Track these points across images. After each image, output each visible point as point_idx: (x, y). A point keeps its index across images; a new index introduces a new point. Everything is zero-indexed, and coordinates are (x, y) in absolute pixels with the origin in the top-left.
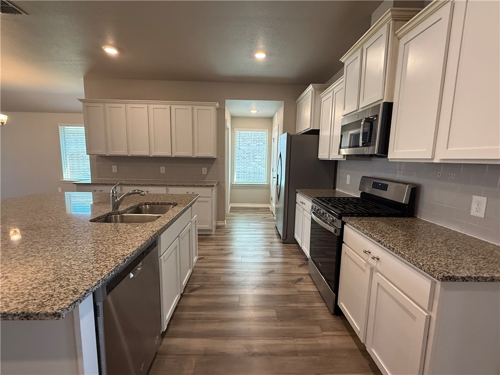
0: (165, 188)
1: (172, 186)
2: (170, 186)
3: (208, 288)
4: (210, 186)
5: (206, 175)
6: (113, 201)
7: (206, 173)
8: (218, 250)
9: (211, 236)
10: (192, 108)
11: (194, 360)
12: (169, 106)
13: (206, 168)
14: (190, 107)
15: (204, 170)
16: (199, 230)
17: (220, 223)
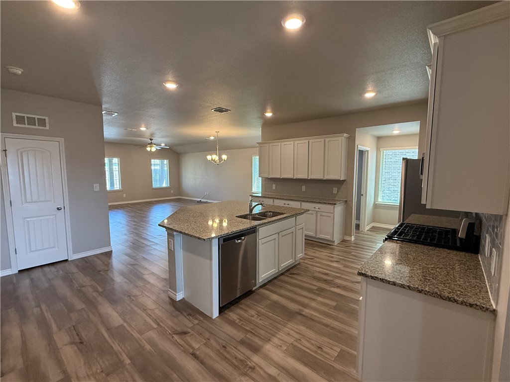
0: (300, 203)
1: (305, 201)
2: (303, 201)
3: (302, 276)
4: (332, 204)
5: (336, 194)
6: (250, 208)
7: (336, 193)
8: (329, 257)
9: (332, 246)
10: (325, 140)
11: (269, 302)
12: (308, 141)
13: (336, 189)
14: (322, 140)
15: (335, 190)
16: (305, 235)
17: (347, 238)
